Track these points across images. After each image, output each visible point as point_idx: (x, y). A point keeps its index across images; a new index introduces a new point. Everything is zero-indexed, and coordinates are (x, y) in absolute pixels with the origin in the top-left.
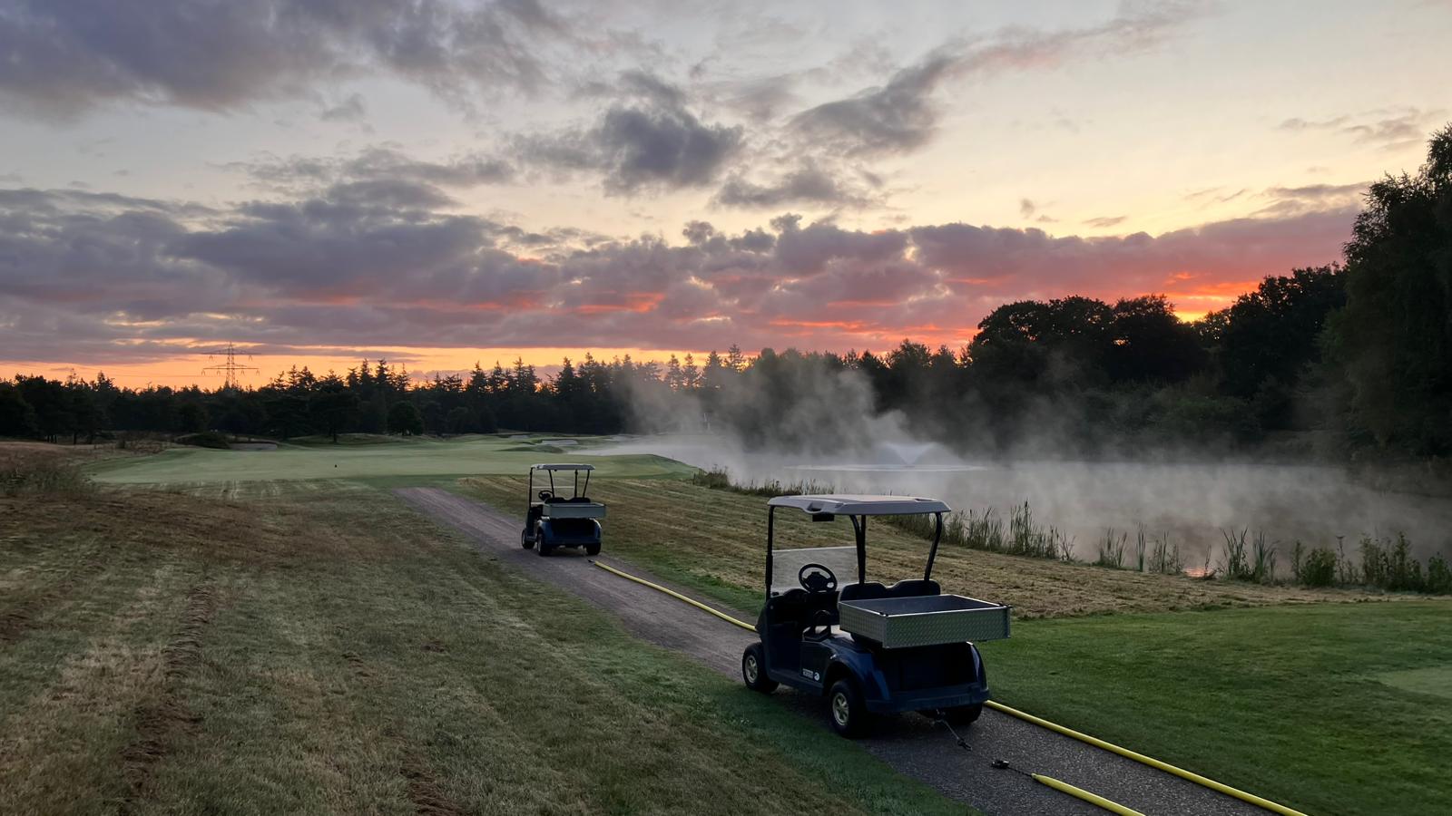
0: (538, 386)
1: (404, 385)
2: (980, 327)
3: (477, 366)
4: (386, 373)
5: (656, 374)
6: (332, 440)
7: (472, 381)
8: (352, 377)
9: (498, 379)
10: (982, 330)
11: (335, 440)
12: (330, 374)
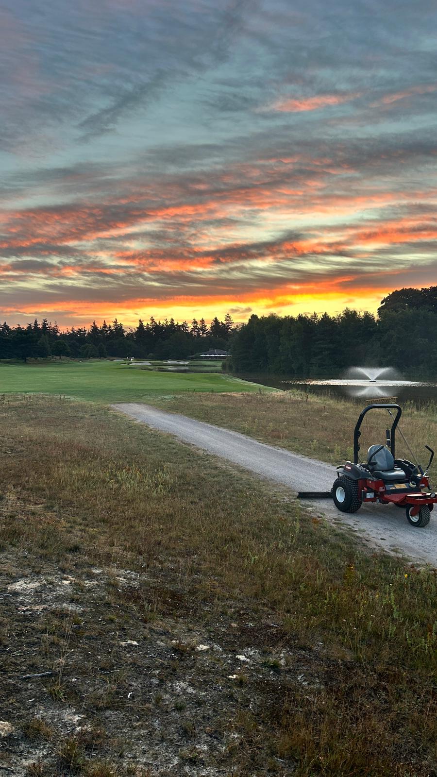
0: (125, 334)
1: (57, 332)
2: (382, 302)
3: (94, 324)
4: (47, 326)
5: (187, 329)
6: (24, 361)
7: (91, 331)
8: (29, 327)
9: (105, 330)
10: (384, 304)
11: (26, 361)
12: (18, 326)
